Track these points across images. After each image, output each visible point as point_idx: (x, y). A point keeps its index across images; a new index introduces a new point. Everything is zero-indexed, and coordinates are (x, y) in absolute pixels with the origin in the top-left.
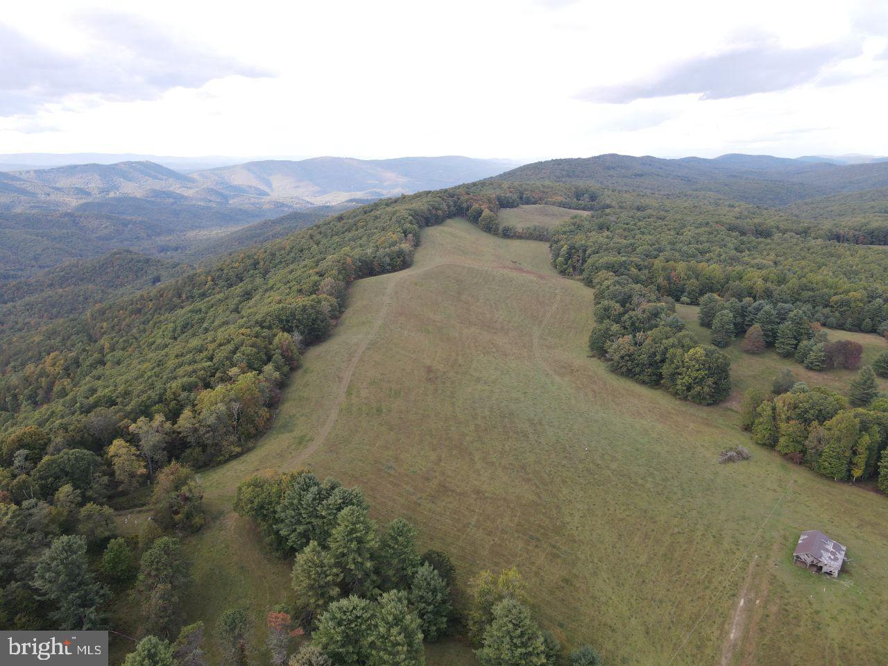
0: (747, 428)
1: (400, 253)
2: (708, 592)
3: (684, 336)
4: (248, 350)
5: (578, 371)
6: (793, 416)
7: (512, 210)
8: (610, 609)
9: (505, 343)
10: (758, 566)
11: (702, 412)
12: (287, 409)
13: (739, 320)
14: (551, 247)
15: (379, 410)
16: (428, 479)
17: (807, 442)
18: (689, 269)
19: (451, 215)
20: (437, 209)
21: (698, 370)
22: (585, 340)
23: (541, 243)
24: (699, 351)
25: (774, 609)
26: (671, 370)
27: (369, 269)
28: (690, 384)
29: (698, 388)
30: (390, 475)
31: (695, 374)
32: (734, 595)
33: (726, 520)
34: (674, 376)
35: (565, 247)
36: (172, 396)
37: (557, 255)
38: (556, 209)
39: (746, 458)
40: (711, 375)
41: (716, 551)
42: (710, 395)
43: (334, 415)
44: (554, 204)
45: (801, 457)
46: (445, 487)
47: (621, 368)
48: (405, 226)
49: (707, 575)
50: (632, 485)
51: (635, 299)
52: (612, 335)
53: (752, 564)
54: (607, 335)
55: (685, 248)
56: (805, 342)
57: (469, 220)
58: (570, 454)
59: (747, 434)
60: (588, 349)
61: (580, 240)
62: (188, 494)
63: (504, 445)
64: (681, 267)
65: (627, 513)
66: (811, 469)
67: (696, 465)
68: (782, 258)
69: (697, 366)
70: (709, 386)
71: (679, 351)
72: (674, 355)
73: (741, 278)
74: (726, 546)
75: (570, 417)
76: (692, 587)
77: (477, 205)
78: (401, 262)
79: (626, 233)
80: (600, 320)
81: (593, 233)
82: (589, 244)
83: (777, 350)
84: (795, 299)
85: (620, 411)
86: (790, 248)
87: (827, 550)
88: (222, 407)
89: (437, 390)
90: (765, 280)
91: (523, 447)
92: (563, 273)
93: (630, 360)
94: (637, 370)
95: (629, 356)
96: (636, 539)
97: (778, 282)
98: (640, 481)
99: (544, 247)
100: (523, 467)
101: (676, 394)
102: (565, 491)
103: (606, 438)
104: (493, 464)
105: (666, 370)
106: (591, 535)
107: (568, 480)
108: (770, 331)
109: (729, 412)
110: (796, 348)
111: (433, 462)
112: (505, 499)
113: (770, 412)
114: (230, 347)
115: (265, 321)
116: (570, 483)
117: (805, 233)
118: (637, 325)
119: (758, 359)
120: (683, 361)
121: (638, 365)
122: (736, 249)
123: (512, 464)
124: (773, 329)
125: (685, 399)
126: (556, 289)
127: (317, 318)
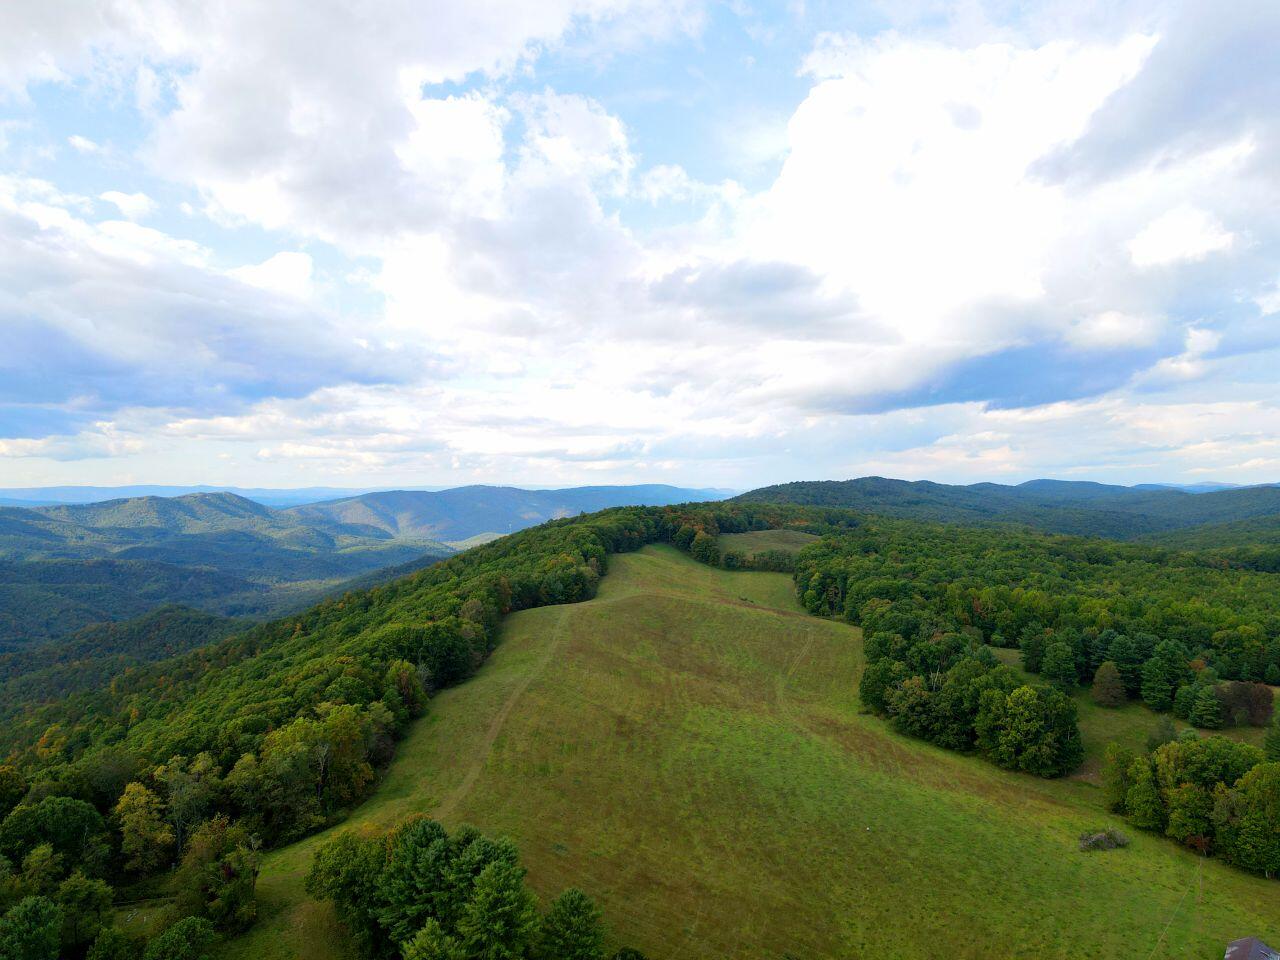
0: (1119, 809)
1: (579, 578)
3: (1002, 673)
4: (349, 681)
5: (846, 729)
6: (1186, 777)
7: (738, 535)
9: (734, 693)
11: (1048, 787)
12: (402, 767)
13: (1081, 659)
14: (795, 579)
15: (544, 770)
16: (619, 866)
17: (1212, 816)
18: (999, 596)
19: (650, 540)
20: (631, 530)
21: (1028, 721)
22: (856, 690)
23: (781, 575)
24: (1027, 691)
26: (988, 723)
27: (532, 597)
28: (1020, 743)
29: (1032, 749)
30: (559, 858)
31: (1024, 727)
33: (1103, 931)
34: (993, 731)
35: (817, 576)
36: (226, 741)
37: (807, 588)
38: (800, 535)
39: (1121, 845)
40: (1050, 728)
42: (1053, 761)
43: (474, 773)
44: (797, 529)
45: (1208, 842)
46: (647, 878)
47: (910, 725)
48: (585, 547)
50: (946, 881)
51: (923, 628)
52: (894, 679)
54: (886, 680)
55: (989, 573)
56: (1185, 688)
57: (678, 547)
58: (843, 836)
59: (1119, 818)
60: (860, 702)
61: (837, 564)
62: (234, 865)
63: (738, 824)
64: (987, 594)
65: (942, 921)
66: (1228, 862)
67: (1043, 852)
68: (1132, 588)
69: (1026, 713)
70: (1048, 745)
71: (997, 693)
72: (991, 700)
73: (1075, 610)
75: (838, 786)
77: (687, 526)
78: (578, 590)
79: (902, 556)
80: (874, 657)
81: (855, 557)
82: (851, 569)
83: (1145, 701)
84: (1162, 630)
85: (917, 780)
86: (1141, 574)
88: (301, 747)
89: (633, 747)
90: (1112, 610)
91: (768, 827)
92: (815, 611)
93: (924, 712)
94: (937, 726)
95: (923, 705)
97: (1131, 614)
98: (958, 875)
99: (786, 581)
100: (770, 855)
101: (999, 762)
102: (838, 890)
103: (896, 815)
104: (721, 848)
105: (980, 723)
107: (842, 874)
108: (1129, 672)
109: (1086, 787)
110: (1172, 697)
111: (628, 843)
112: (743, 900)
113: (1150, 774)
114: (322, 677)
115: (376, 649)
116: (846, 878)
117: (1160, 560)
118: (929, 661)
119: (1119, 715)
120: (1005, 708)
121: (937, 719)
122: (1063, 577)
123: (750, 850)
124: (1134, 670)
125: (1016, 768)
126: (806, 627)
127: (454, 645)
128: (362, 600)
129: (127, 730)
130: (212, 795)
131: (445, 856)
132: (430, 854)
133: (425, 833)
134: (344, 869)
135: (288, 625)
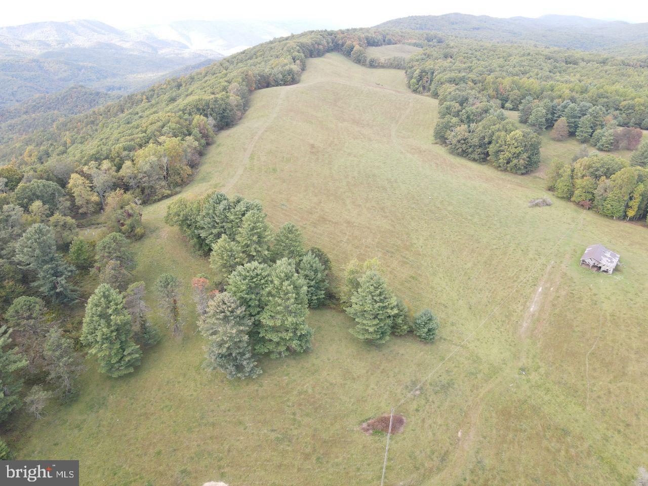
0: (551, 189)
1: (290, 72)
2: (516, 283)
3: (507, 123)
4: (174, 126)
5: (425, 152)
6: (588, 174)
7: (377, 48)
8: (444, 294)
9: (370, 133)
10: (553, 268)
11: (519, 179)
12: (204, 169)
13: (550, 116)
14: (406, 72)
15: (275, 170)
16: (311, 213)
17: (595, 192)
18: (513, 82)
19: (329, 50)
20: (319, 44)
21: (516, 148)
22: (432, 132)
23: (399, 70)
24: (518, 133)
25: (563, 293)
26: (496, 148)
27: (265, 83)
28: (509, 159)
29: (515, 161)
30: (283, 209)
31: (514, 150)
32: (535, 285)
33: (531, 241)
34: (498, 152)
35: (418, 72)
36: (116, 155)
37: (412, 78)
38: (411, 48)
39: (548, 205)
40: (527, 151)
41: (523, 259)
42: (524, 167)
43: (240, 171)
44: (410, 44)
45: (590, 203)
46: (324, 218)
48: (294, 54)
49: (516, 274)
50: (464, 220)
51: (471, 101)
52: (451, 127)
53: (549, 267)
54: (448, 127)
55: (511, 69)
56: (599, 131)
57: (344, 54)
58: (418, 201)
59: (550, 193)
60: (433, 138)
61: (429, 65)
62: (130, 211)
63: (368, 195)
64: (507, 82)
65: (459, 237)
66: (597, 212)
67: (511, 208)
68: (585, 77)
69: (516, 144)
70: (524, 159)
71: (503, 133)
72: (499, 137)
73: (552, 90)
74: (531, 256)
75: (418, 178)
76: (504, 281)
77: (350, 42)
78: (290, 79)
79: (465, 60)
80: (443, 116)
81: (439, 60)
82: (436, 67)
83: (577, 137)
84: (594, 102)
85: (456, 176)
86: (592, 70)
87: (606, 257)
88: (154, 159)
89: (318, 159)
90: (572, 90)
91: (382, 197)
92: (415, 91)
93: (465, 143)
94: (470, 150)
95: (464, 140)
96: (465, 253)
97: (581, 92)
98: (469, 218)
99: (401, 74)
100: (383, 209)
101: (498, 167)
102: (413, 224)
103: (445, 191)
104: (360, 206)
105: (492, 149)
106: (432, 251)
107: (416, 217)
108: (572, 123)
109: (538, 179)
110: (591, 136)
111: (315, 203)
112: (369, 228)
113: (570, 172)
114: (160, 124)
115: (186, 109)
116: (417, 219)
117: (604, 62)
118: (471, 117)
119: (562, 144)
120: (505, 141)
121: (470, 146)
122: (550, 72)
123: (374, 207)
124: (575, 122)
125: (505, 170)
126: (410, 99)
127: (226, 108)
128: (176, 84)
129: (67, 149)
130: (114, 180)
131: (228, 208)
132: (221, 207)
133: (218, 198)
134: (182, 213)
135: (139, 97)
